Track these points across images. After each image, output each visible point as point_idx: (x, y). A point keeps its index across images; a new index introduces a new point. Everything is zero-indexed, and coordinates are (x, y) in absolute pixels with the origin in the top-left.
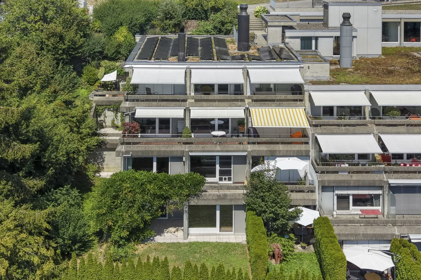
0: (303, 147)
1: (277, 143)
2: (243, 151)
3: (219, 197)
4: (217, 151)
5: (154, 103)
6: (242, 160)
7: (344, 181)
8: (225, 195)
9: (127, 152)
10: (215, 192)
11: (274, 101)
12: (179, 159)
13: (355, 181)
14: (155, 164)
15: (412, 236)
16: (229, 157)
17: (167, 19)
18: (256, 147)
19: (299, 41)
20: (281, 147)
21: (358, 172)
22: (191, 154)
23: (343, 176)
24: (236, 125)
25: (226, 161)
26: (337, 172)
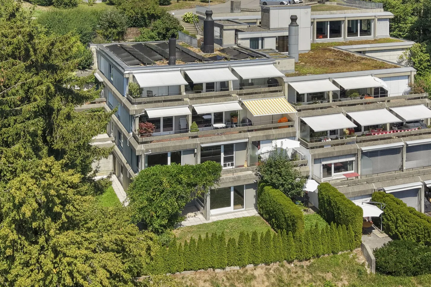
0: (290, 130)
1: (270, 129)
2: (245, 138)
3: (235, 180)
4: (223, 141)
5: (159, 104)
6: (243, 146)
7: (330, 153)
8: (239, 177)
9: (147, 150)
10: (230, 175)
11: (260, 93)
12: (191, 151)
13: (337, 152)
14: (169, 159)
15: (386, 189)
16: (232, 145)
17: (110, 27)
18: (254, 134)
19: (248, 41)
20: (273, 132)
21: (338, 145)
22: (203, 145)
23: (328, 149)
24: (229, 117)
25: (229, 149)
26: (323, 147)
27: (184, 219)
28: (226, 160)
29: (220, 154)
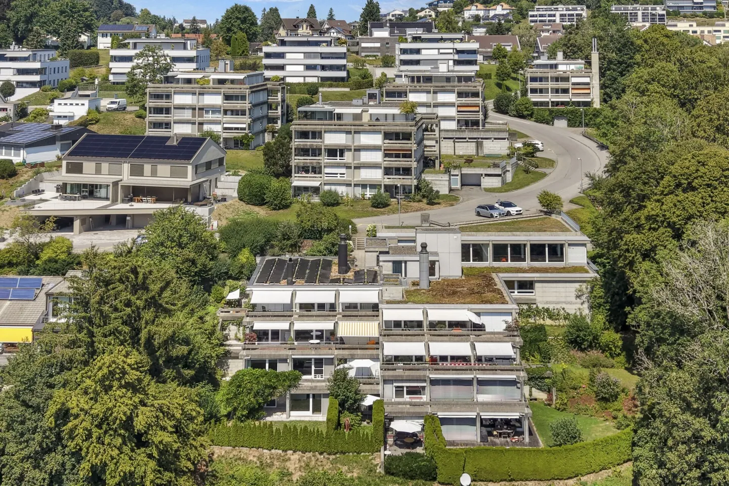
0: (375, 352)
1: (357, 349)
2: (331, 355)
3: (312, 388)
4: (313, 355)
5: (267, 318)
6: (330, 362)
7: (399, 376)
8: (316, 386)
9: (247, 356)
10: (309, 384)
11: (357, 316)
12: (284, 361)
13: (407, 376)
14: (267, 365)
15: (439, 414)
16: (322, 359)
17: (284, 239)
18: (341, 352)
19: (391, 264)
20: (359, 352)
21: (410, 370)
22: (293, 357)
23: (399, 372)
24: (329, 335)
25: (319, 362)
26: (395, 370)
27: (270, 415)
28: (317, 372)
29: (311, 367)
